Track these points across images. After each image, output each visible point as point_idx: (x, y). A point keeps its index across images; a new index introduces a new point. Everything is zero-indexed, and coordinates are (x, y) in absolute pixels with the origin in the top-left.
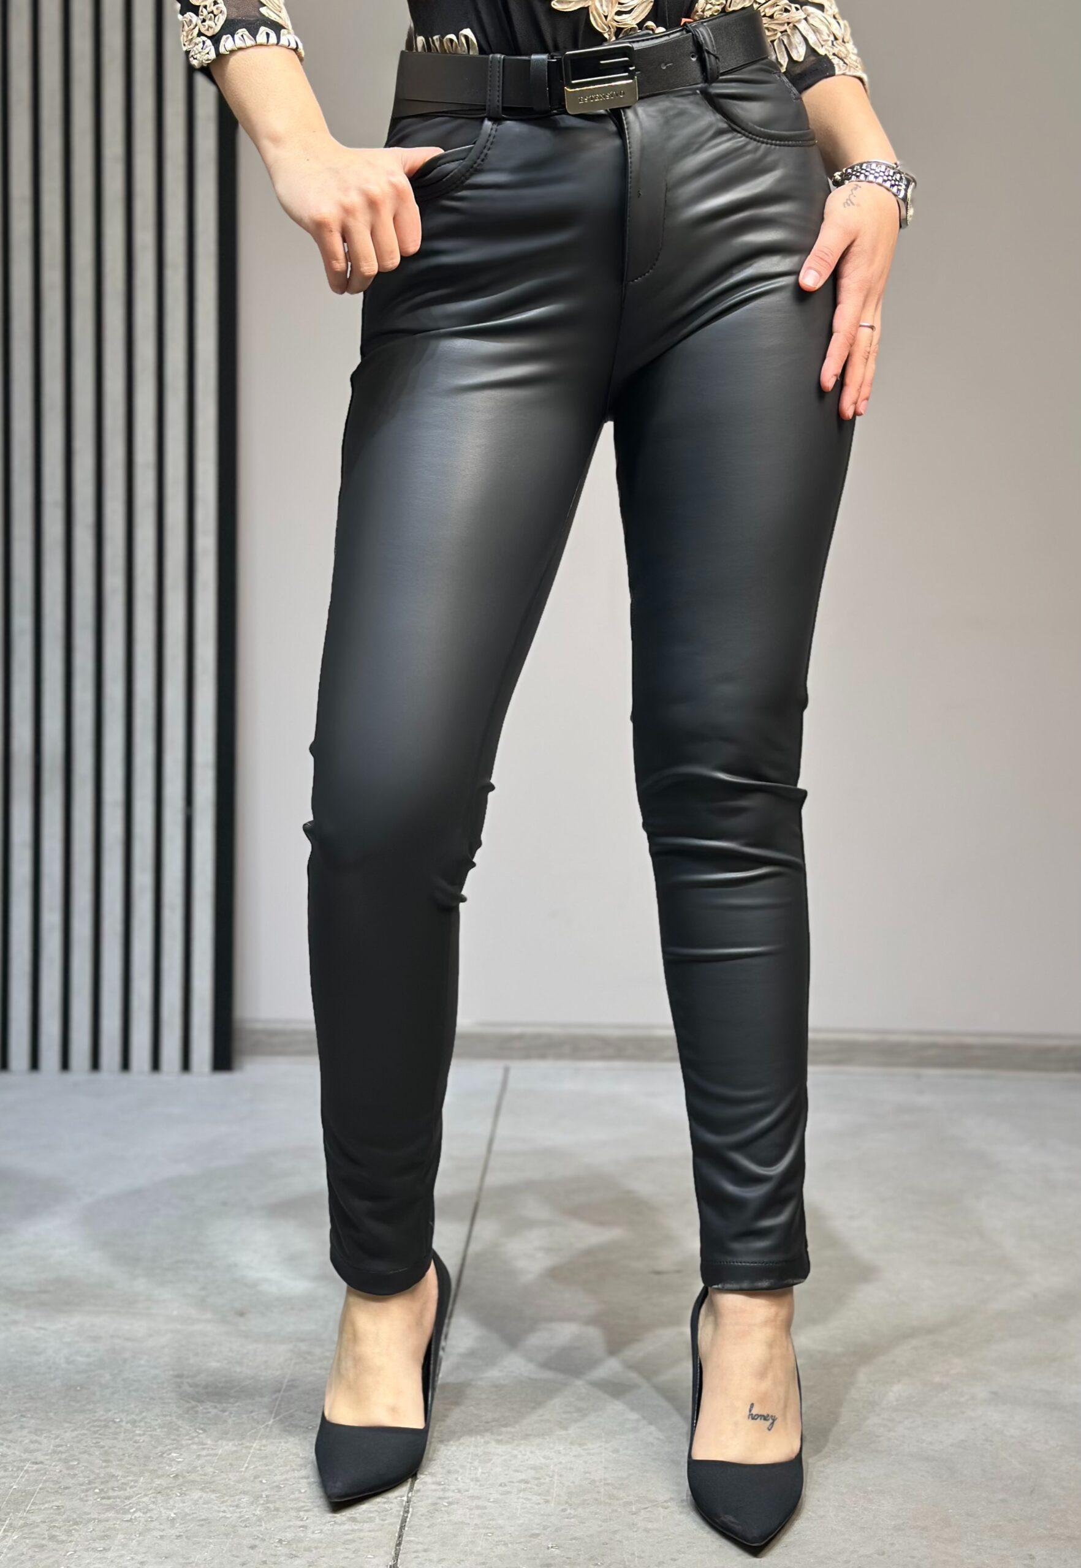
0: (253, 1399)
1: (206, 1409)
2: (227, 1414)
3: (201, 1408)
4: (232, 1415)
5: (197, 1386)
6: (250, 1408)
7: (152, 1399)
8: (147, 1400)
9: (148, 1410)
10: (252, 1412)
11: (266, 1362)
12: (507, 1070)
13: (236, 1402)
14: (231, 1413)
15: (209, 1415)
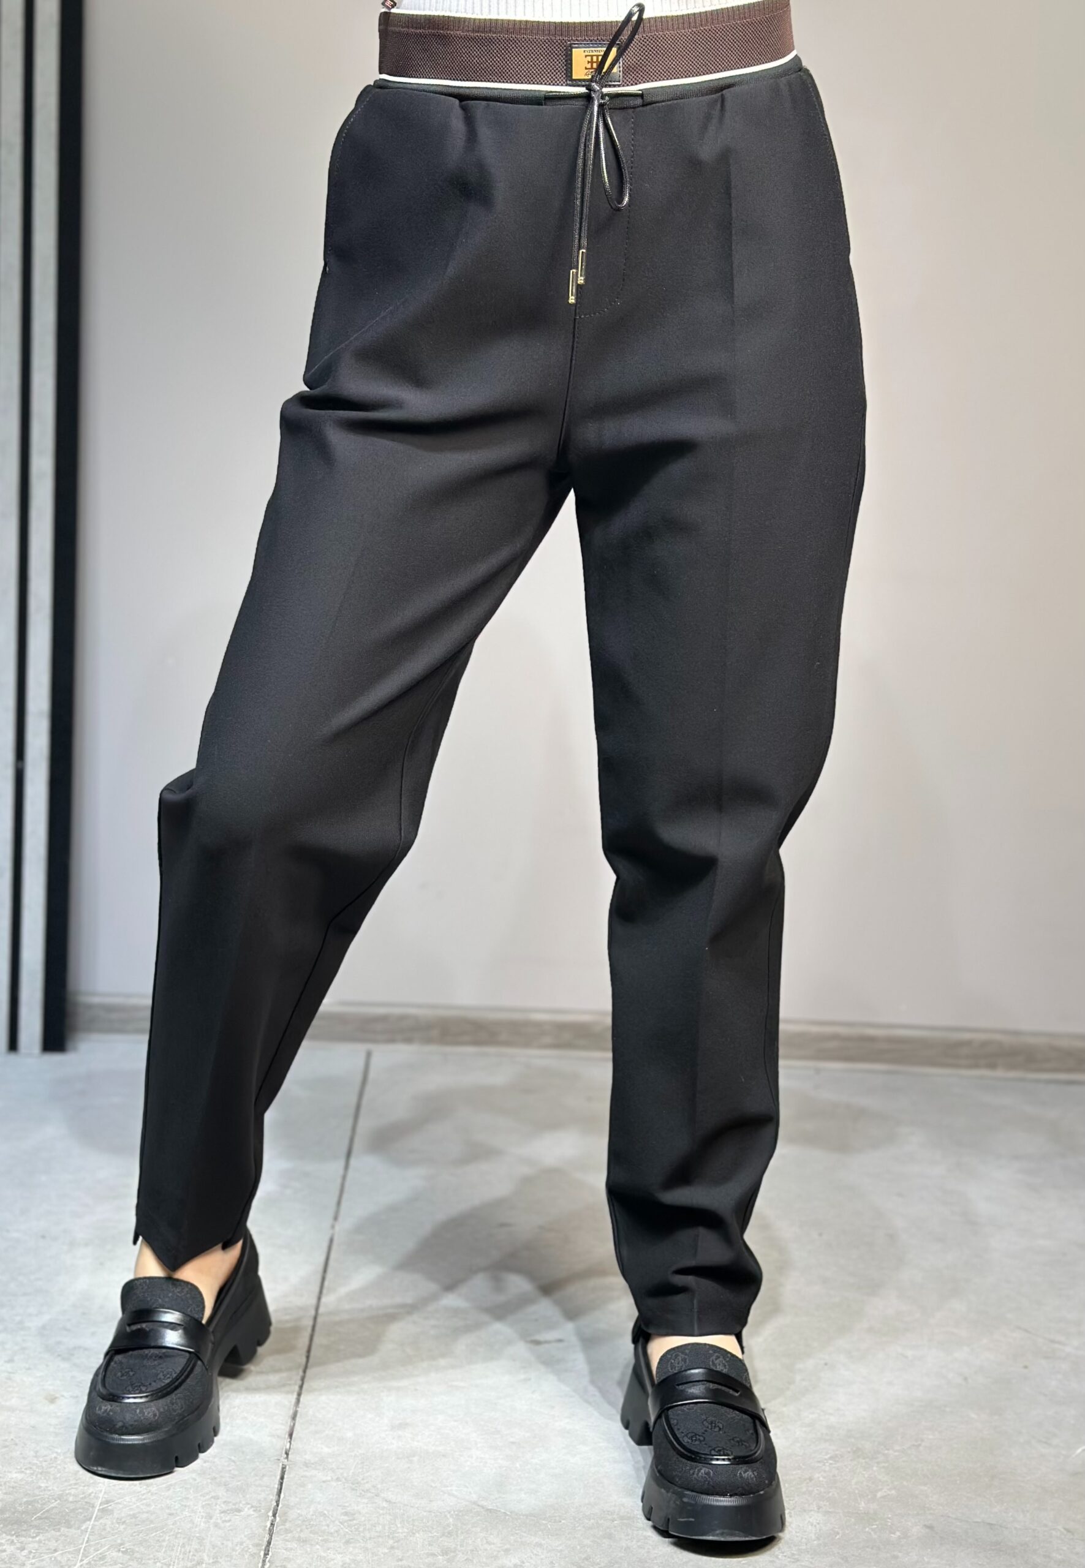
12: (369, 1055)
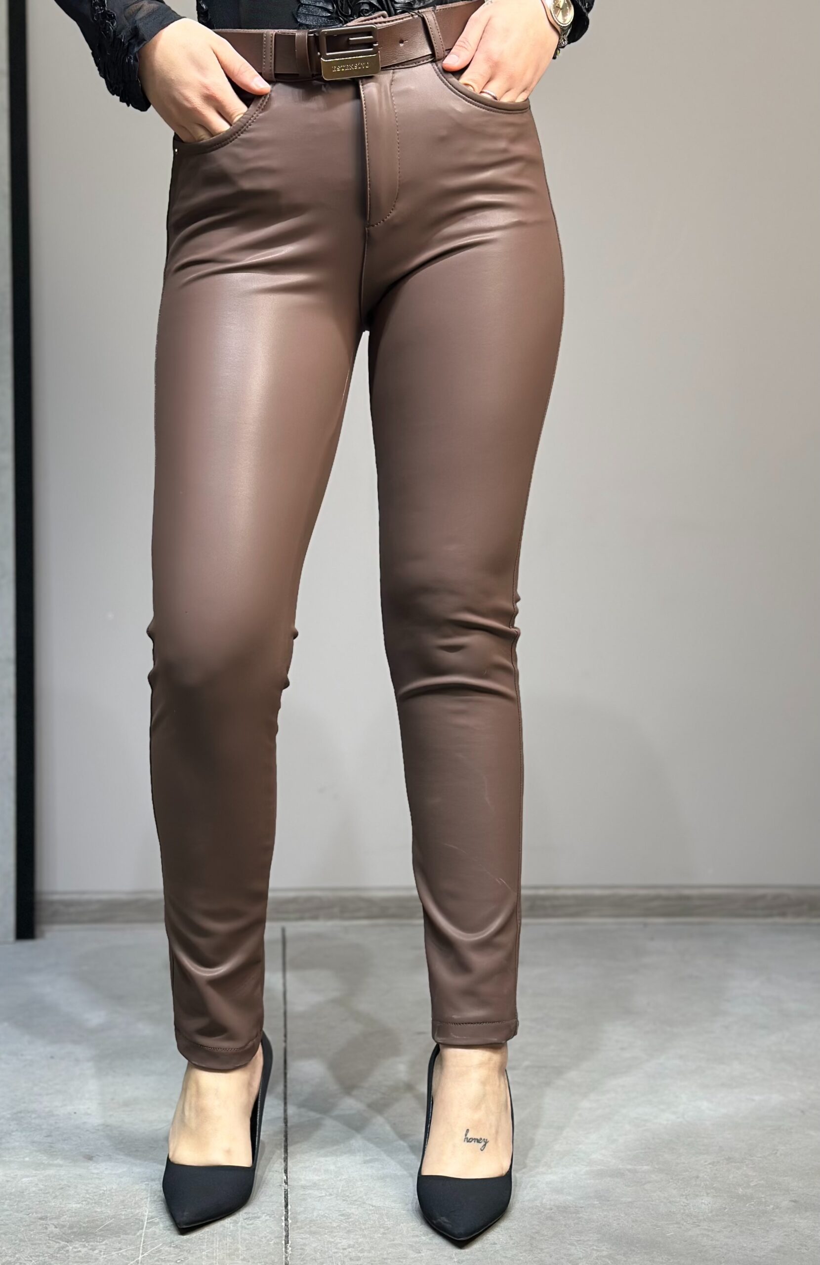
0: (119, 1237)
1: (75, 1248)
2: (97, 1251)
3: (71, 1248)
4: (102, 1253)
5: (64, 1226)
6: (118, 1246)
7: (21, 1240)
8: (17, 1241)
9: (19, 1252)
10: (120, 1249)
11: (123, 1201)
13: (104, 1240)
14: (101, 1251)
15: (80, 1254)
